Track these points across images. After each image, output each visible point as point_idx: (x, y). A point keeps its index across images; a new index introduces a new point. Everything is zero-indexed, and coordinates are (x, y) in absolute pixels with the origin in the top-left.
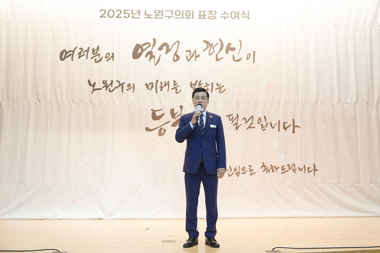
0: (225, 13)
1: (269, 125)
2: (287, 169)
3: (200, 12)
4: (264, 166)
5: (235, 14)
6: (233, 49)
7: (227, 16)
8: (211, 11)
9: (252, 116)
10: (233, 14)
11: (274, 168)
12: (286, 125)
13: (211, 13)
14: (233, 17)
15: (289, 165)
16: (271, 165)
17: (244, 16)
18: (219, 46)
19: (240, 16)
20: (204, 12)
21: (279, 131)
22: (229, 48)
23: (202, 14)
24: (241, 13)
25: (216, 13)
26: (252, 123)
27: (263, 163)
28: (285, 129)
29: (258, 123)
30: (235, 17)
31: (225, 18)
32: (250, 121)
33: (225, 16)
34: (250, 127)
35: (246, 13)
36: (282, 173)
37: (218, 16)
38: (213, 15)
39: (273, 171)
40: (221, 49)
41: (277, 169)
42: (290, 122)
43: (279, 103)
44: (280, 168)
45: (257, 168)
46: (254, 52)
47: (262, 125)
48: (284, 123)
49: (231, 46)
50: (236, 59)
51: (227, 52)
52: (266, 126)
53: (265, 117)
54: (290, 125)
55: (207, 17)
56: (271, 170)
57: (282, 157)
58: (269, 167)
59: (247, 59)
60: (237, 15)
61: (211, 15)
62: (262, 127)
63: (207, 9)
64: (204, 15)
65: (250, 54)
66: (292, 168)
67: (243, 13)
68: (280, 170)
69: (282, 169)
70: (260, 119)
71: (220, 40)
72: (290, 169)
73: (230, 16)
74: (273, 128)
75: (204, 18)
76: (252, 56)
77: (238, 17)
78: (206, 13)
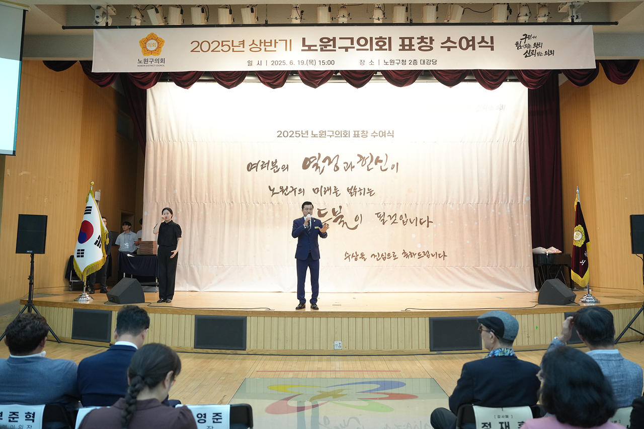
0: (374, 132)
1: (409, 220)
2: (423, 255)
3: (355, 132)
4: (404, 253)
5: (383, 133)
6: (381, 161)
7: (376, 135)
8: (363, 131)
9: (396, 214)
10: (381, 132)
11: (412, 254)
12: (422, 221)
13: (363, 133)
14: (381, 136)
15: (424, 252)
16: (410, 252)
17: (389, 134)
18: (369, 159)
19: (386, 135)
20: (358, 132)
21: (416, 225)
22: (378, 161)
23: (356, 133)
24: (387, 132)
25: (367, 132)
26: (395, 220)
27: (404, 250)
28: (421, 224)
29: (400, 220)
30: (383, 135)
31: (374, 136)
32: (394, 218)
33: (374, 135)
34: (394, 222)
35: (391, 132)
36: (419, 258)
37: (369, 135)
38: (365, 134)
39: (412, 257)
40: (371, 161)
41: (414, 255)
42: (425, 219)
43: (417, 204)
44: (417, 254)
45: (399, 254)
46: (397, 163)
47: (403, 221)
48: (421, 219)
49: (379, 159)
50: (383, 169)
51: (376, 164)
52: (407, 222)
53: (405, 214)
54: (425, 221)
55: (360, 135)
56: (410, 256)
57: (419, 246)
58: (409, 254)
59: (392, 169)
60: (384, 134)
61: (363, 134)
62: (404, 223)
63: (361, 130)
64: (358, 135)
65: (394, 165)
66: (427, 254)
67: (389, 133)
68: (417, 256)
69: (419, 255)
70: (401, 216)
71: (370, 154)
72: (425, 255)
73: (378, 135)
74: (412, 223)
75: (358, 137)
76: (396, 167)
77: (385, 135)
78: (360, 133)
